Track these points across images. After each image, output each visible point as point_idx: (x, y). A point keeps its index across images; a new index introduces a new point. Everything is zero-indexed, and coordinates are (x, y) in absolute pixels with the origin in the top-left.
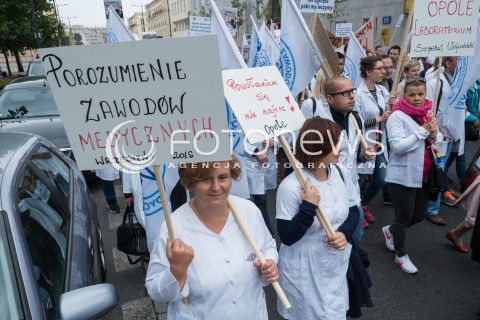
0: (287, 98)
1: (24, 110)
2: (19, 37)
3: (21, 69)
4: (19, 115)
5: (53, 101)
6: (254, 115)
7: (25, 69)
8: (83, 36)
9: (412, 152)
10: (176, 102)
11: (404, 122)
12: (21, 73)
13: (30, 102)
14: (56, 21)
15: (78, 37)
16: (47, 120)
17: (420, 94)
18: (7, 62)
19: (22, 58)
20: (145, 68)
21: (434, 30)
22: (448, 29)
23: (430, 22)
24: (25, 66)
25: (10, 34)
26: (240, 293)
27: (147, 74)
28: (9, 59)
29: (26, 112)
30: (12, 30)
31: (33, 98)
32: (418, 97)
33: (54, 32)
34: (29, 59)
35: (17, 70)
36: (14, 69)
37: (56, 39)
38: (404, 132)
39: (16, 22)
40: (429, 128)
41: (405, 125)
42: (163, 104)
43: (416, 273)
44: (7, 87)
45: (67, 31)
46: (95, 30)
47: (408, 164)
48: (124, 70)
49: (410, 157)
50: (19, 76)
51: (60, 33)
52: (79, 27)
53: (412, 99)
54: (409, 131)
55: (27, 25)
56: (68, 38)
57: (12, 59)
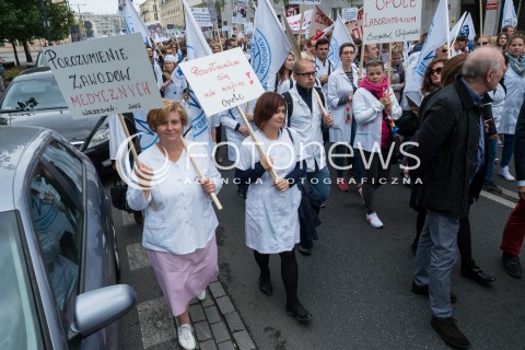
0: (248, 74)
1: (33, 102)
2: (28, 26)
3: (29, 58)
4: (29, 107)
5: (60, 93)
6: (213, 94)
7: (34, 59)
8: (93, 23)
9: (372, 121)
10: (124, 73)
11: (364, 97)
12: (30, 64)
13: (40, 94)
14: (66, 9)
15: (88, 25)
16: (57, 113)
17: (378, 74)
18: (15, 52)
19: (31, 48)
20: (103, 54)
21: (382, 21)
22: (395, 19)
23: (378, 15)
24: (34, 55)
25: (18, 23)
26: (189, 202)
27: (105, 58)
28: (18, 49)
29: (35, 104)
30: (20, 19)
31: (43, 90)
32: (376, 76)
33: (63, 20)
34: (38, 48)
35: (25, 59)
36: (23, 59)
37: (66, 28)
38: (365, 105)
39: (24, 11)
40: (384, 102)
41: (365, 99)
42: (117, 75)
43: (381, 227)
44: (16, 79)
45: (76, 18)
46: (106, 18)
47: (369, 132)
48: (91, 56)
49: (370, 126)
50: (29, 67)
51: (70, 21)
52: (89, 15)
53: (372, 78)
54: (368, 104)
55: (36, 13)
56: (77, 26)
57: (20, 49)
